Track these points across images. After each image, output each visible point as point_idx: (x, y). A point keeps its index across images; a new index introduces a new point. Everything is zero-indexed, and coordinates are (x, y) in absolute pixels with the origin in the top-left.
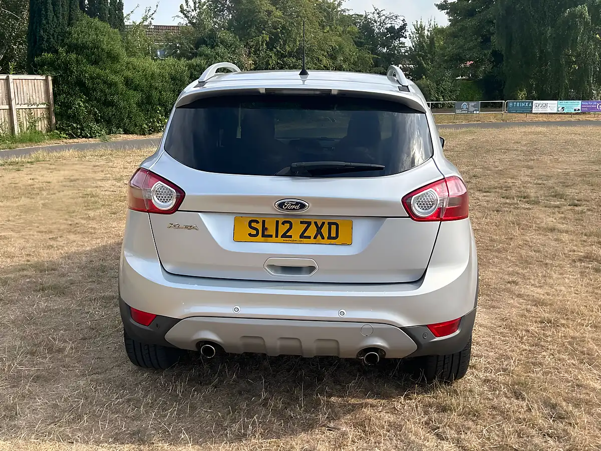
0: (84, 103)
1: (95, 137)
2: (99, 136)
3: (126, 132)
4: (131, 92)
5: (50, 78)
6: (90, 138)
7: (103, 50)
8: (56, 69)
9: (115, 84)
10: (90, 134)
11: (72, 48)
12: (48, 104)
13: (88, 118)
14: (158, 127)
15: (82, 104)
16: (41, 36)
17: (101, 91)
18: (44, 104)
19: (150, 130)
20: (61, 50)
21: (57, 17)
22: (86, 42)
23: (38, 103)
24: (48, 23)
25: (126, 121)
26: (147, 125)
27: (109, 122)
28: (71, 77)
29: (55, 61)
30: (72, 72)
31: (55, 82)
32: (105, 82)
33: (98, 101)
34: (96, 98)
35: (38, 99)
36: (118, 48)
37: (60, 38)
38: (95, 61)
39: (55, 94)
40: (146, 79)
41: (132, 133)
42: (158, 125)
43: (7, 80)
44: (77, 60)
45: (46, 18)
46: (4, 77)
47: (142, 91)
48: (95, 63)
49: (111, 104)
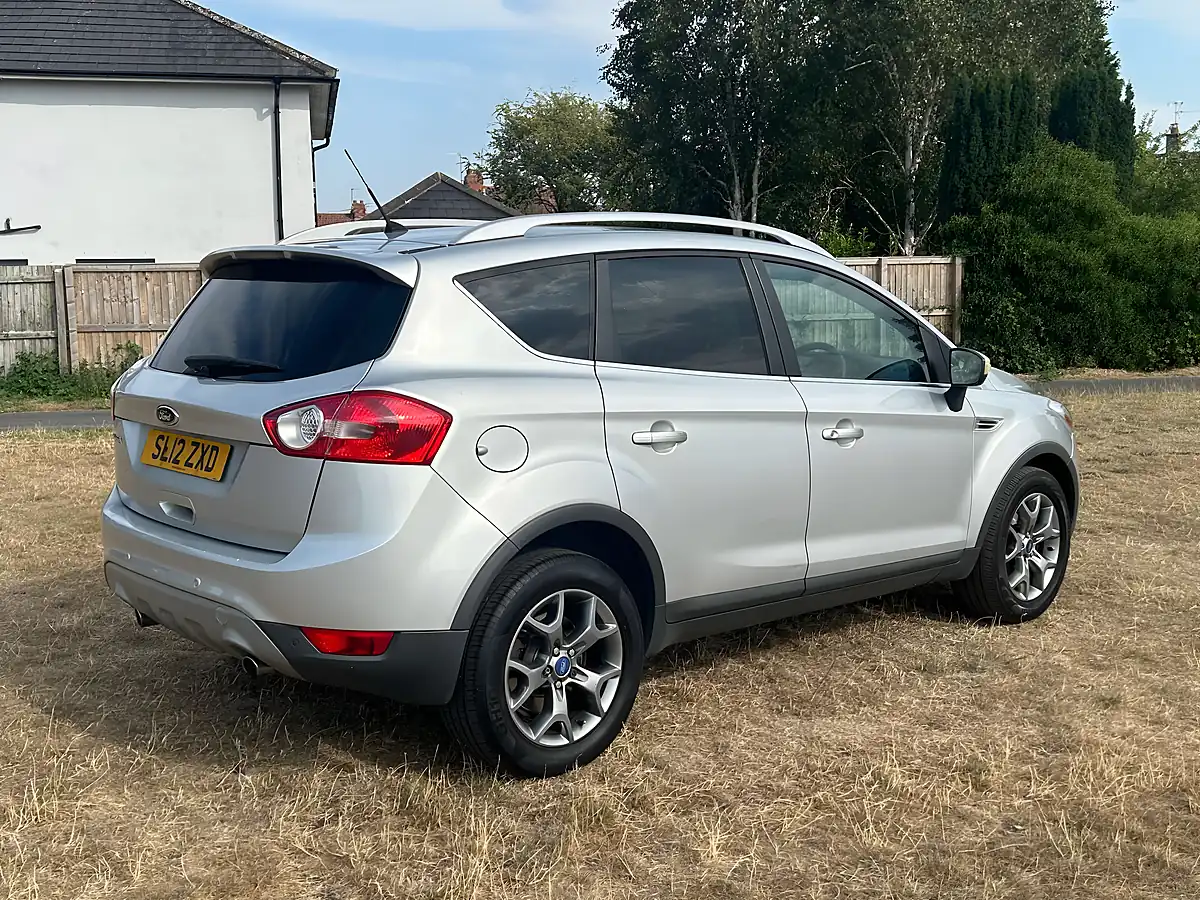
0: (1017, 305)
1: (1032, 371)
2: (1041, 370)
3: (1104, 364)
4: (1122, 284)
5: (959, 261)
6: (1021, 372)
7: (1066, 204)
8: (972, 244)
9: (1085, 269)
10: (1023, 365)
11: (1008, 203)
12: (951, 308)
13: (1023, 333)
14: (1184, 355)
15: (1011, 308)
16: (954, 185)
17: (1055, 282)
18: (943, 308)
19: (1162, 361)
20: (985, 207)
21: (988, 148)
22: (1035, 190)
23: (931, 307)
24: (969, 161)
25: (1107, 341)
26: (1156, 351)
27: (1066, 343)
28: (996, 256)
29: (973, 230)
30: (999, 248)
31: (967, 267)
32: (1063, 266)
33: (1046, 301)
34: (1041, 296)
35: (932, 299)
36: (1104, 198)
37: (990, 186)
38: (1050, 225)
39: (964, 289)
40: (1162, 258)
41: (1118, 366)
42: (1182, 351)
43: (879, 265)
44: (1013, 226)
45: (967, 152)
46: (874, 260)
47: (1151, 281)
48: (1049, 229)
49: (1072, 307)
